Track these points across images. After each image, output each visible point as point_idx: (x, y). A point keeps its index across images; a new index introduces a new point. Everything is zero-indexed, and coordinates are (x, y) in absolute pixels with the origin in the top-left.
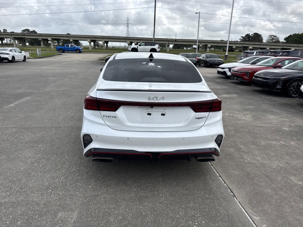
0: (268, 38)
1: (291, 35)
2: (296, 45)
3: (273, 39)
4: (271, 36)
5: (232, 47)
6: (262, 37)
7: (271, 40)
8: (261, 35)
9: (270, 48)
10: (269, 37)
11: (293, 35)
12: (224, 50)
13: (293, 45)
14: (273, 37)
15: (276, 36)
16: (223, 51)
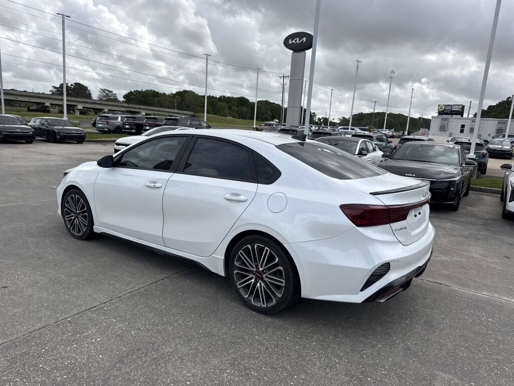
0: (100, 93)
1: (131, 92)
2: (146, 107)
3: (107, 95)
4: (104, 90)
5: (44, 103)
6: (89, 91)
7: (105, 96)
8: (87, 88)
9: (109, 110)
10: (101, 91)
11: (134, 91)
12: (29, 108)
13: (142, 107)
14: (107, 92)
15: (112, 92)
16: (28, 111)
